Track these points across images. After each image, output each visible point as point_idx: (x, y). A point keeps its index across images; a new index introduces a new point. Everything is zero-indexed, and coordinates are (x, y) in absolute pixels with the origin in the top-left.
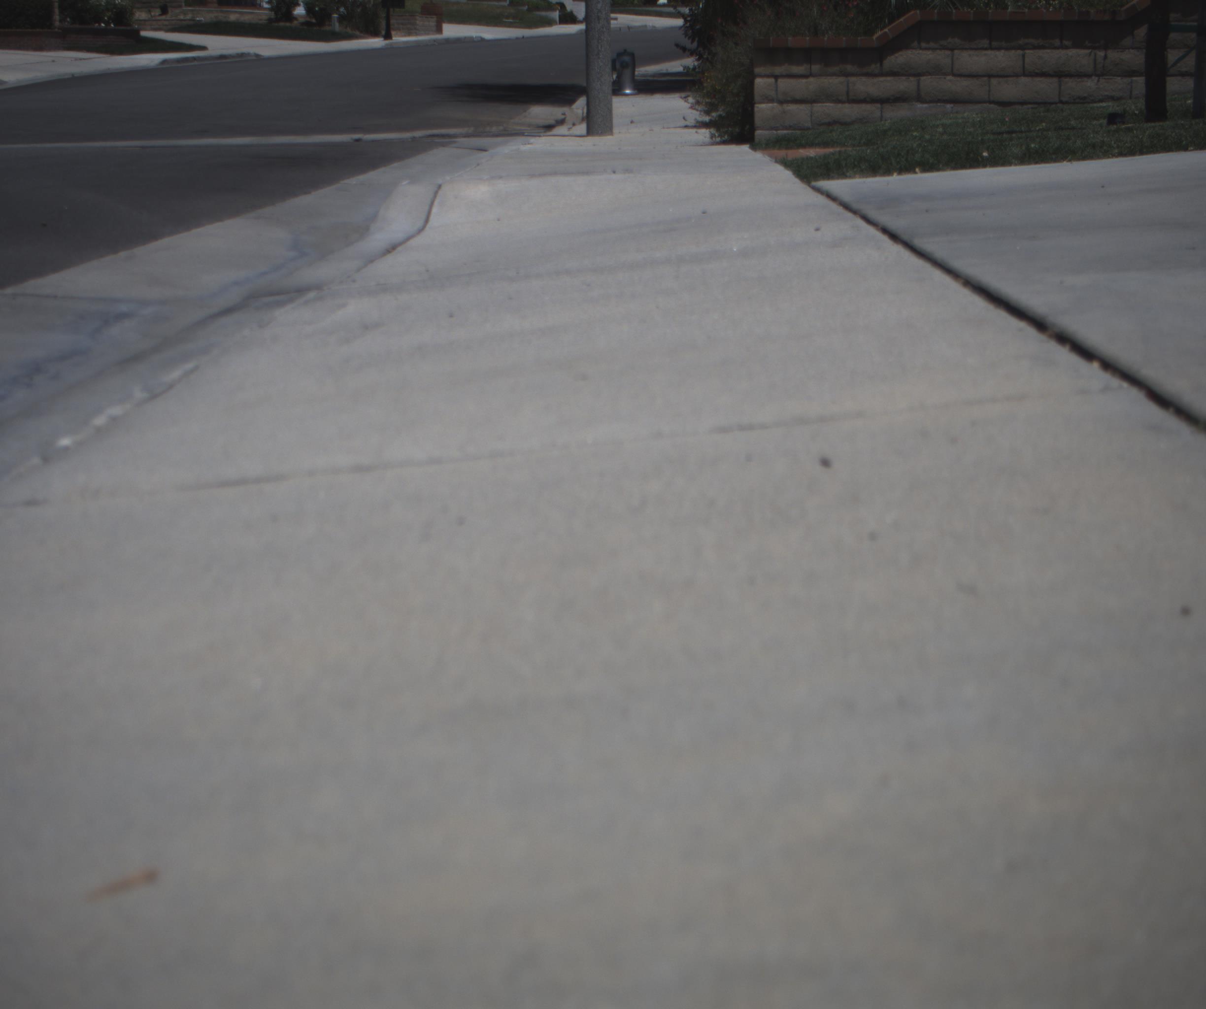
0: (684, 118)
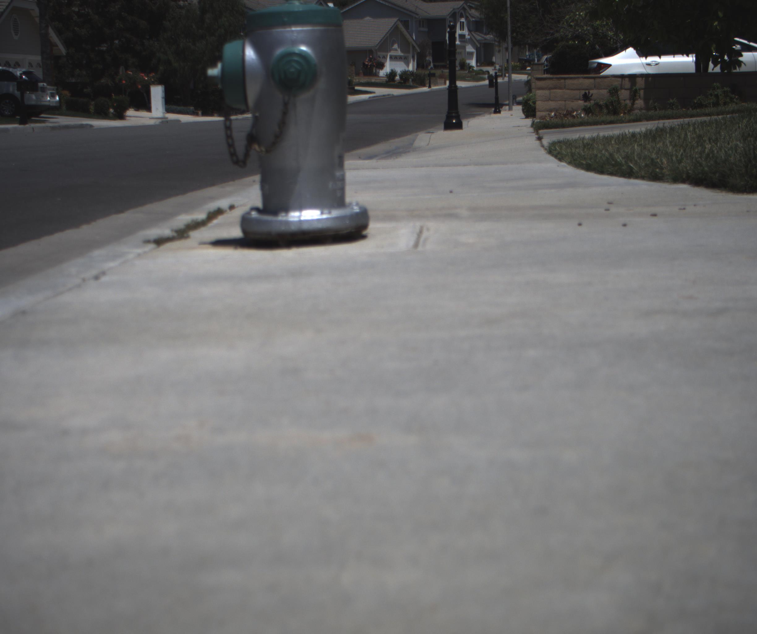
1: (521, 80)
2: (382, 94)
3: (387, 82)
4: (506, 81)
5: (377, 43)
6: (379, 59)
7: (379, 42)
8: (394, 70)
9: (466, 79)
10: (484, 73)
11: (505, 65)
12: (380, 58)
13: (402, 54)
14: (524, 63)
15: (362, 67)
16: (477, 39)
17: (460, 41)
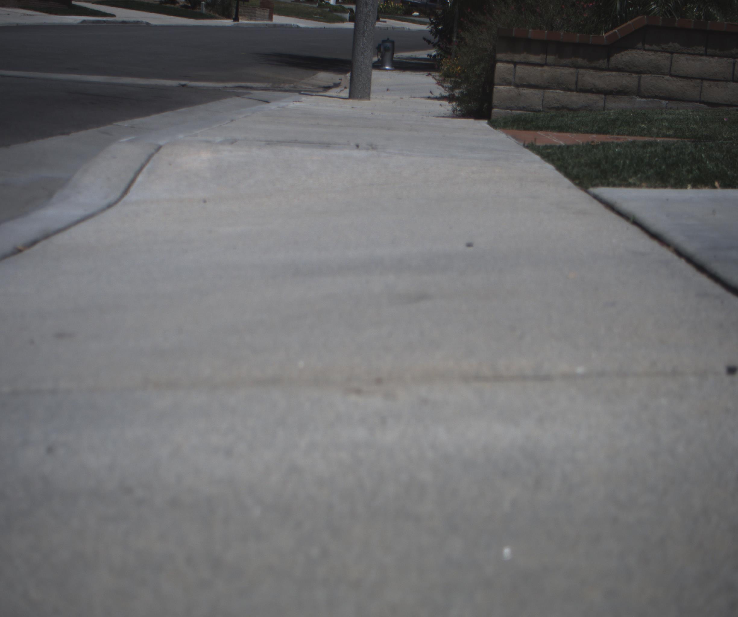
0: (431, 92)
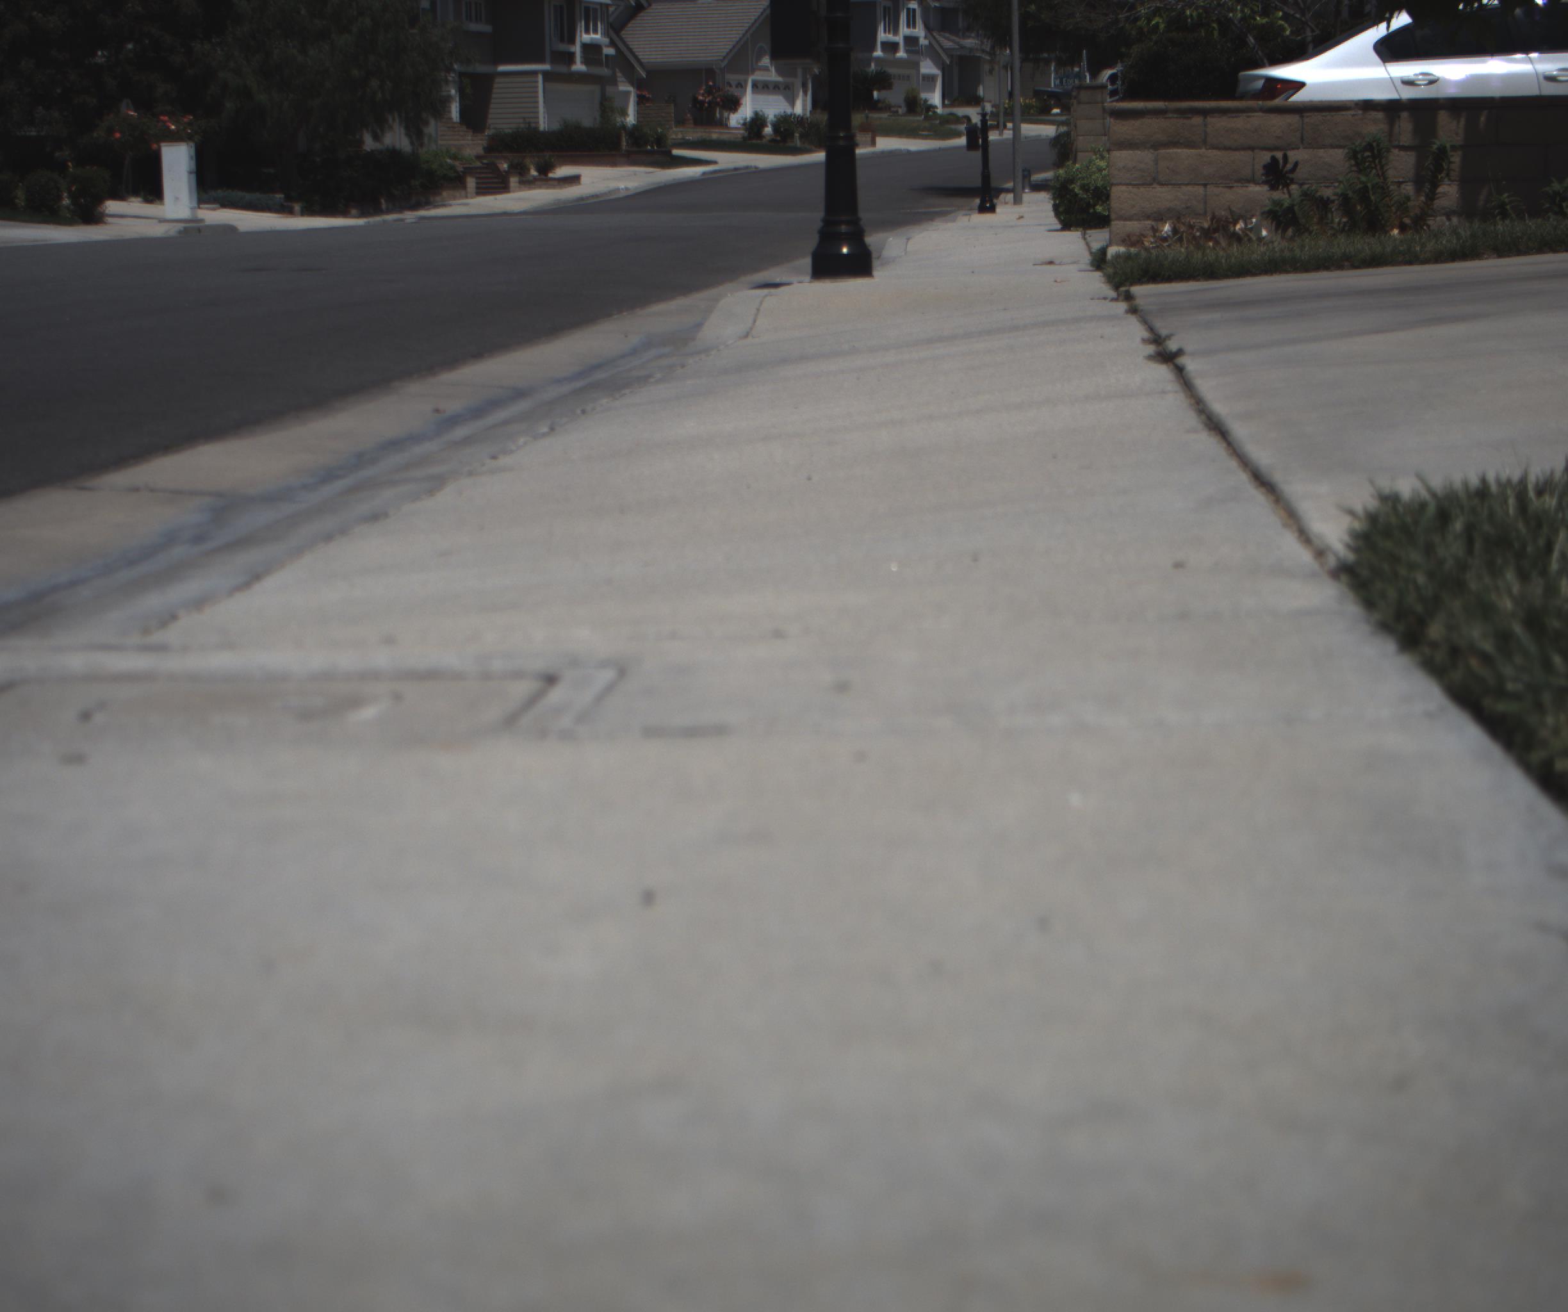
1: (1040, 136)
2: (731, 166)
3: (744, 138)
4: (1007, 139)
5: (724, 54)
6: (728, 88)
7: (727, 50)
8: (761, 113)
9: (920, 133)
10: (957, 120)
11: (1004, 104)
12: (731, 86)
13: (780, 79)
14: (1045, 100)
15: (690, 106)
16: (945, 47)
17: (907, 51)
